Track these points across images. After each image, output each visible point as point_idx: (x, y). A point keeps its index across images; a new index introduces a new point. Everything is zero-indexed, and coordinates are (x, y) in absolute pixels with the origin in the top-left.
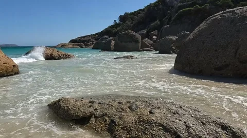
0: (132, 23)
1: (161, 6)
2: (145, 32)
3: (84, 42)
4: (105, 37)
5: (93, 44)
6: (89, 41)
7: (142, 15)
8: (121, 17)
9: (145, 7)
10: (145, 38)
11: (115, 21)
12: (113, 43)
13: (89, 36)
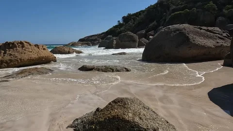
0: (134, 23)
1: (159, 9)
2: (144, 32)
3: (91, 41)
4: (109, 36)
5: (99, 42)
6: (95, 40)
7: (142, 16)
8: (124, 18)
9: (146, 9)
10: (142, 38)
11: (119, 21)
12: (115, 42)
13: (96, 35)
